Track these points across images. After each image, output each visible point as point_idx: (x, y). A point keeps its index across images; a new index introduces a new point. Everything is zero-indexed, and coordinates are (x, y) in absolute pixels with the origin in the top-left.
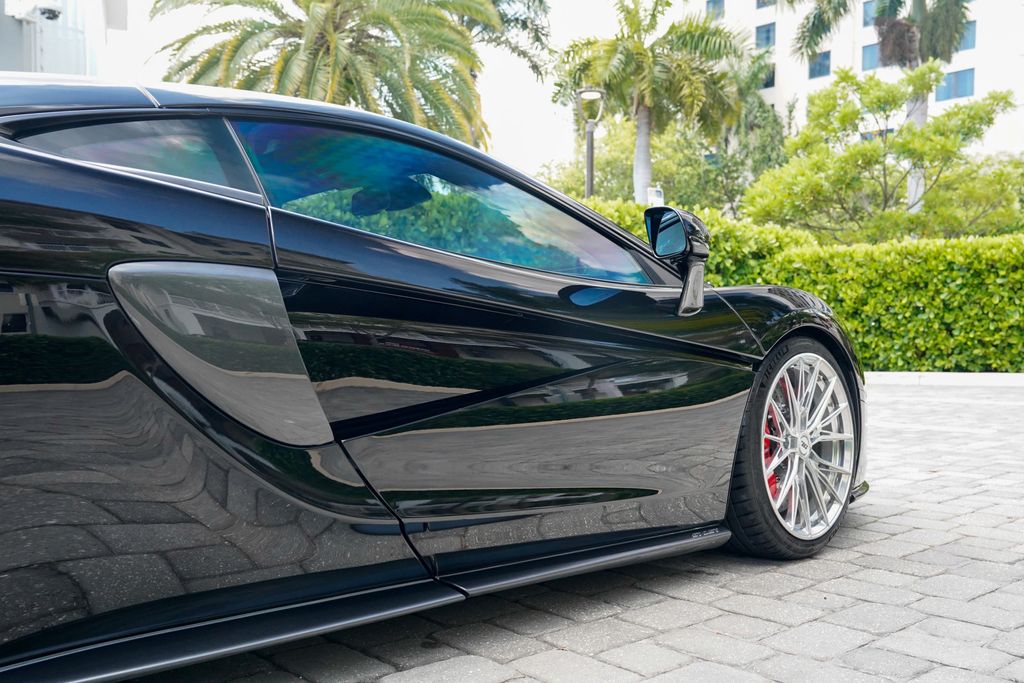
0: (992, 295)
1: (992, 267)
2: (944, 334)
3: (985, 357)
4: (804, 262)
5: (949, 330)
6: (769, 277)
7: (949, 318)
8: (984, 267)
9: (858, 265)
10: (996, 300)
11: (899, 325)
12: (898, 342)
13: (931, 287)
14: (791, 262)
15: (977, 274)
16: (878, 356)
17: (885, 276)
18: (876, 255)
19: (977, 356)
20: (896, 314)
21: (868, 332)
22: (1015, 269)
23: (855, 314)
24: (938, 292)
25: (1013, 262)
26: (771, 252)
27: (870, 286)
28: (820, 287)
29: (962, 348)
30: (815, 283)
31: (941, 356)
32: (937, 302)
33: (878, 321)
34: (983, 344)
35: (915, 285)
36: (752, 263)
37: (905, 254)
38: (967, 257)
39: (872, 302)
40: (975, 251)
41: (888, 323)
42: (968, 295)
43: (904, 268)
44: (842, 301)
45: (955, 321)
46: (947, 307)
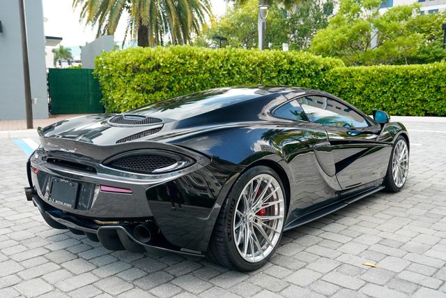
0: (411, 87)
1: (413, 77)
2: (393, 102)
3: (408, 110)
4: (342, 73)
5: (395, 100)
6: (327, 79)
7: (395, 96)
8: (409, 77)
9: (362, 75)
10: (413, 90)
11: (377, 98)
12: (376, 104)
13: (389, 84)
14: (336, 73)
15: (407, 79)
16: (368, 109)
17: (373, 79)
18: (370, 71)
19: (405, 110)
20: (376, 94)
21: (365, 100)
22: (420, 78)
23: (360, 93)
24: (392, 86)
25: (420, 75)
26: (328, 68)
27: (367, 83)
28: (347, 83)
29: (399, 107)
30: (345, 81)
31: (392, 110)
32: (391, 90)
33: (369, 96)
34: (407, 105)
35: (384, 83)
36: (322, 73)
37: (380, 71)
38: (404, 73)
39: (367, 89)
40: (407, 71)
41: (372, 97)
42: (403, 87)
43: (379, 77)
44: (355, 88)
45: (398, 97)
46: (395, 91)
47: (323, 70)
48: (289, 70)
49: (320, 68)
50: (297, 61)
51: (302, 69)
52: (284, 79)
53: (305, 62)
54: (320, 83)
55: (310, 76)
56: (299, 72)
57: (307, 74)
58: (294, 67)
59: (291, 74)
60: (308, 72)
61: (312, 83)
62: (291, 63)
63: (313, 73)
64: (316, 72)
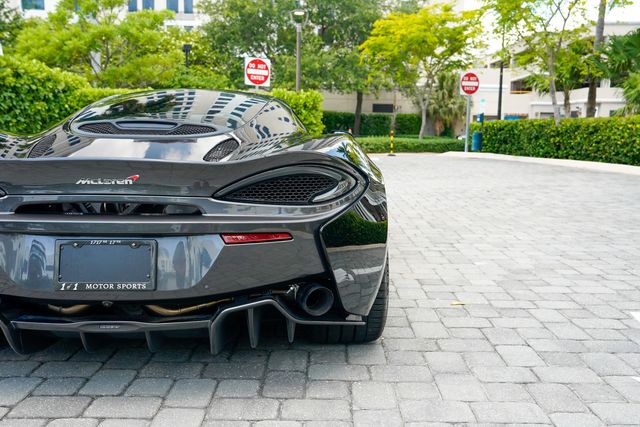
6: (72, 105)
14: (86, 96)
26: (70, 89)
36: (63, 95)
47: (64, 91)
48: (15, 86)
49: (60, 88)
50: (26, 73)
51: (34, 87)
52: (8, 101)
53: (39, 77)
54: (61, 110)
55: (46, 100)
56: (30, 91)
57: (42, 95)
58: (22, 82)
59: (18, 94)
60: (43, 92)
61: (49, 110)
62: (17, 75)
63: (51, 95)
64: (54, 93)
